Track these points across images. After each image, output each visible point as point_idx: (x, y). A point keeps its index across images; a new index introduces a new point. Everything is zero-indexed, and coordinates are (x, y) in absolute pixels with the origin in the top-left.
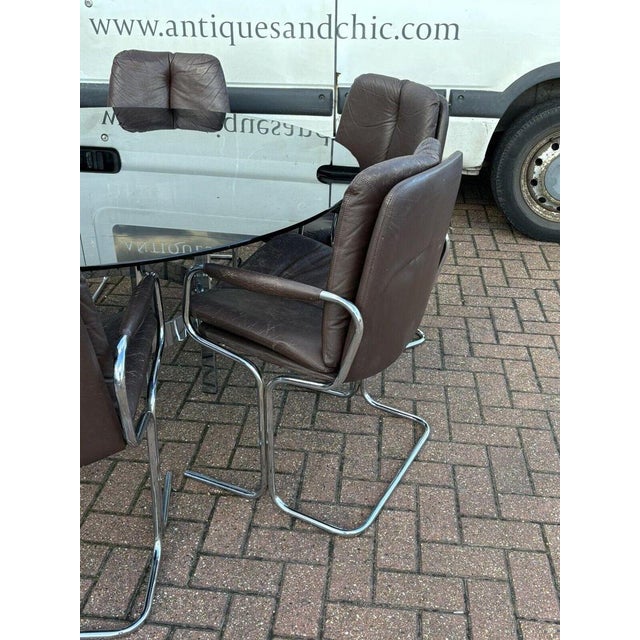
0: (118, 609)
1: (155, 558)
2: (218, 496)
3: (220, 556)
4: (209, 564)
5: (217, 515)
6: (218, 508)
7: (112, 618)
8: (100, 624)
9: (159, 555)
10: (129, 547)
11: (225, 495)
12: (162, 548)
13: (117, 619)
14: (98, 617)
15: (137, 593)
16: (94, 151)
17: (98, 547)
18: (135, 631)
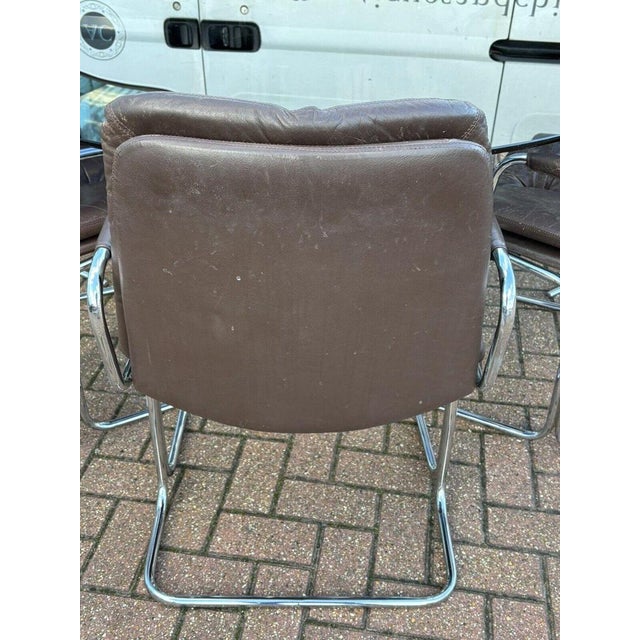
0: (415, 571)
1: (441, 511)
2: (482, 435)
3: (511, 508)
4: (501, 517)
5: (489, 456)
6: (487, 449)
7: (411, 581)
8: (400, 588)
9: (444, 508)
10: (398, 492)
11: (489, 433)
12: (447, 501)
13: (417, 582)
14: (394, 580)
15: (430, 552)
16: (231, 26)
17: (364, 492)
18: (445, 600)
